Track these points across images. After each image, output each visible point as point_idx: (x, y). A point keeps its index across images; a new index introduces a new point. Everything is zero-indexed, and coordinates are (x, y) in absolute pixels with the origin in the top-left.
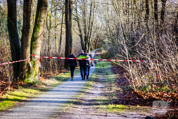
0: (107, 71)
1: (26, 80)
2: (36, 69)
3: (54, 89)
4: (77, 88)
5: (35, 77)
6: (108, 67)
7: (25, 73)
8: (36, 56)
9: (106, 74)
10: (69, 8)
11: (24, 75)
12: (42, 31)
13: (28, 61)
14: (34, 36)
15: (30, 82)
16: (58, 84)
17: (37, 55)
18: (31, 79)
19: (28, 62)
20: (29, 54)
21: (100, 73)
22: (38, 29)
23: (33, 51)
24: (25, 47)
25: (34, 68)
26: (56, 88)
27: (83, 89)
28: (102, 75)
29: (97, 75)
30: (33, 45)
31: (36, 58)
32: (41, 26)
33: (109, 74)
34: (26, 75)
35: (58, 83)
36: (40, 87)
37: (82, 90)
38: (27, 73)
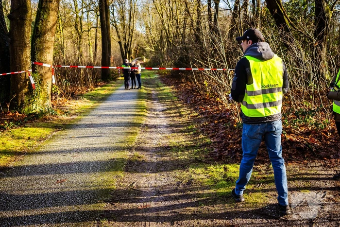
0: (156, 82)
1: (26, 109)
2: (45, 87)
3: (83, 122)
4: (125, 115)
5: (44, 101)
6: (155, 77)
7: (22, 96)
8: (44, 65)
9: (156, 85)
10: (104, 4)
11: (21, 101)
12: (54, 20)
13: (27, 73)
14: (38, 28)
15: (34, 111)
16: (92, 109)
17: (45, 63)
18: (37, 107)
19: (27, 75)
20: (28, 60)
21: (148, 84)
22: (45, 16)
23: (38, 56)
24: (18, 48)
25: (42, 86)
26: (87, 120)
27: (135, 117)
28: (152, 87)
29: (147, 88)
30: (36, 44)
31: (45, 67)
32: (52, 10)
33: (160, 86)
34: (26, 100)
35: (92, 105)
36: (55, 120)
37: (135, 121)
38: (26, 95)
